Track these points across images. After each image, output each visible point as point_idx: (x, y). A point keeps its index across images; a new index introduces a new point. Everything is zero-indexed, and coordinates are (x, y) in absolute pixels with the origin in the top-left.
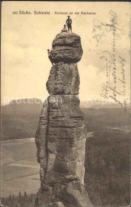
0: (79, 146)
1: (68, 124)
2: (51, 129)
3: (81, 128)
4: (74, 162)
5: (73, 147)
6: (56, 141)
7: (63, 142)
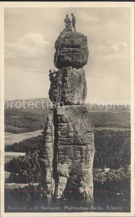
1: (82, 141)
2: (61, 147)
6: (68, 162)
7: (77, 162)
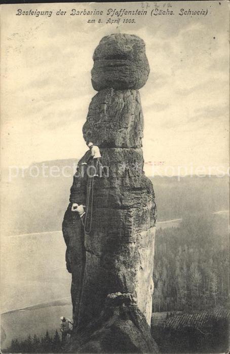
0: (142, 242)
1: (121, 202)
3: (145, 208)
4: (133, 270)
5: (130, 244)
